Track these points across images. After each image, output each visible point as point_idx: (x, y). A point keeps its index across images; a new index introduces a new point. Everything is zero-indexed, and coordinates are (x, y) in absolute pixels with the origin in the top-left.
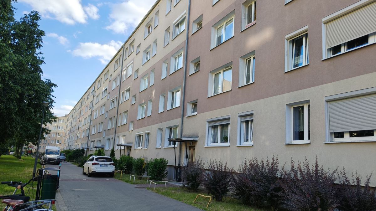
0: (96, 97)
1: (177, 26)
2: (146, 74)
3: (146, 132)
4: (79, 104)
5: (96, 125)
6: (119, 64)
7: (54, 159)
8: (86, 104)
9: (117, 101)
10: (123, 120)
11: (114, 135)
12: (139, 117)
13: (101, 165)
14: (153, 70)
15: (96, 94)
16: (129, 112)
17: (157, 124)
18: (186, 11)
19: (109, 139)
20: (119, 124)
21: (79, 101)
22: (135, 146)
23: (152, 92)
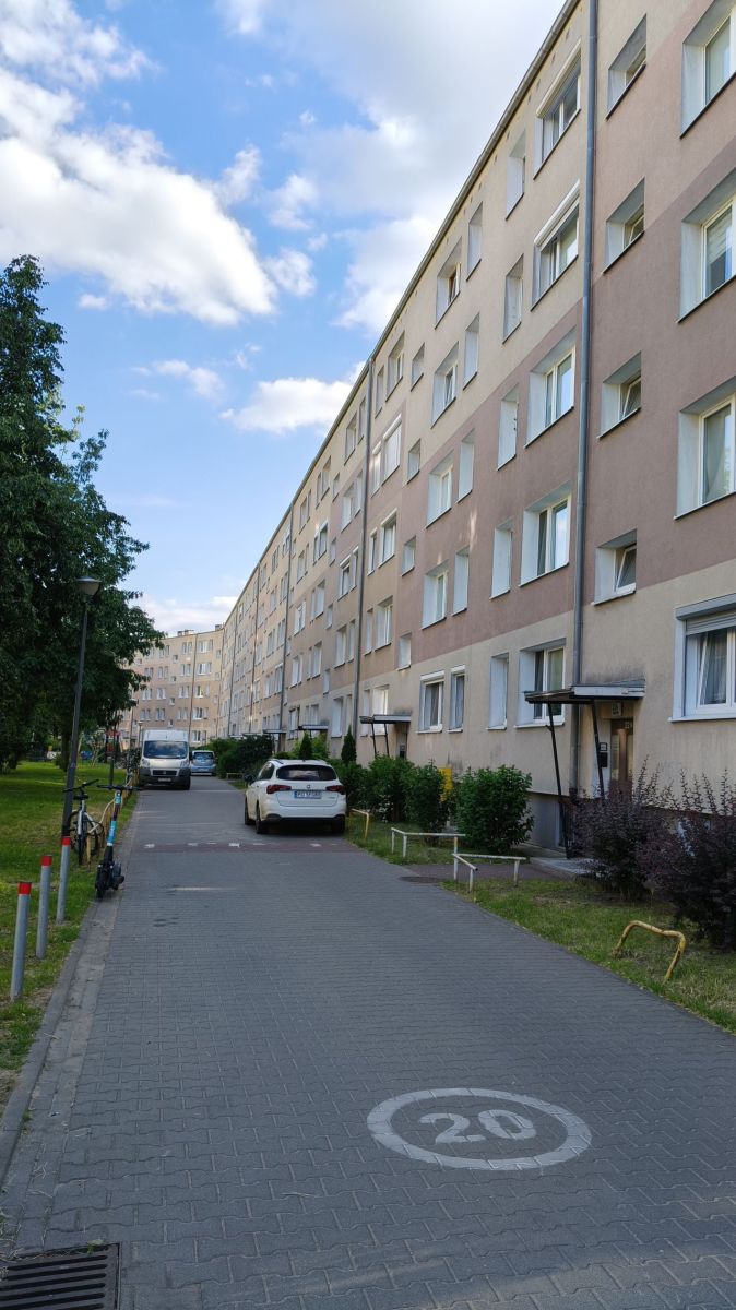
0: (297, 557)
1: (550, 249)
2: (447, 457)
3: (454, 670)
4: (252, 590)
5: (302, 653)
6: (360, 434)
7: (171, 773)
8: (271, 586)
9: (357, 567)
10: (382, 631)
11: (353, 686)
12: (430, 618)
13: (297, 792)
14: (467, 436)
15: (297, 551)
16: (394, 603)
17: (489, 641)
18: (579, 184)
19: (340, 700)
20: (368, 648)
21: (252, 577)
22: (420, 720)
23: (467, 519)
